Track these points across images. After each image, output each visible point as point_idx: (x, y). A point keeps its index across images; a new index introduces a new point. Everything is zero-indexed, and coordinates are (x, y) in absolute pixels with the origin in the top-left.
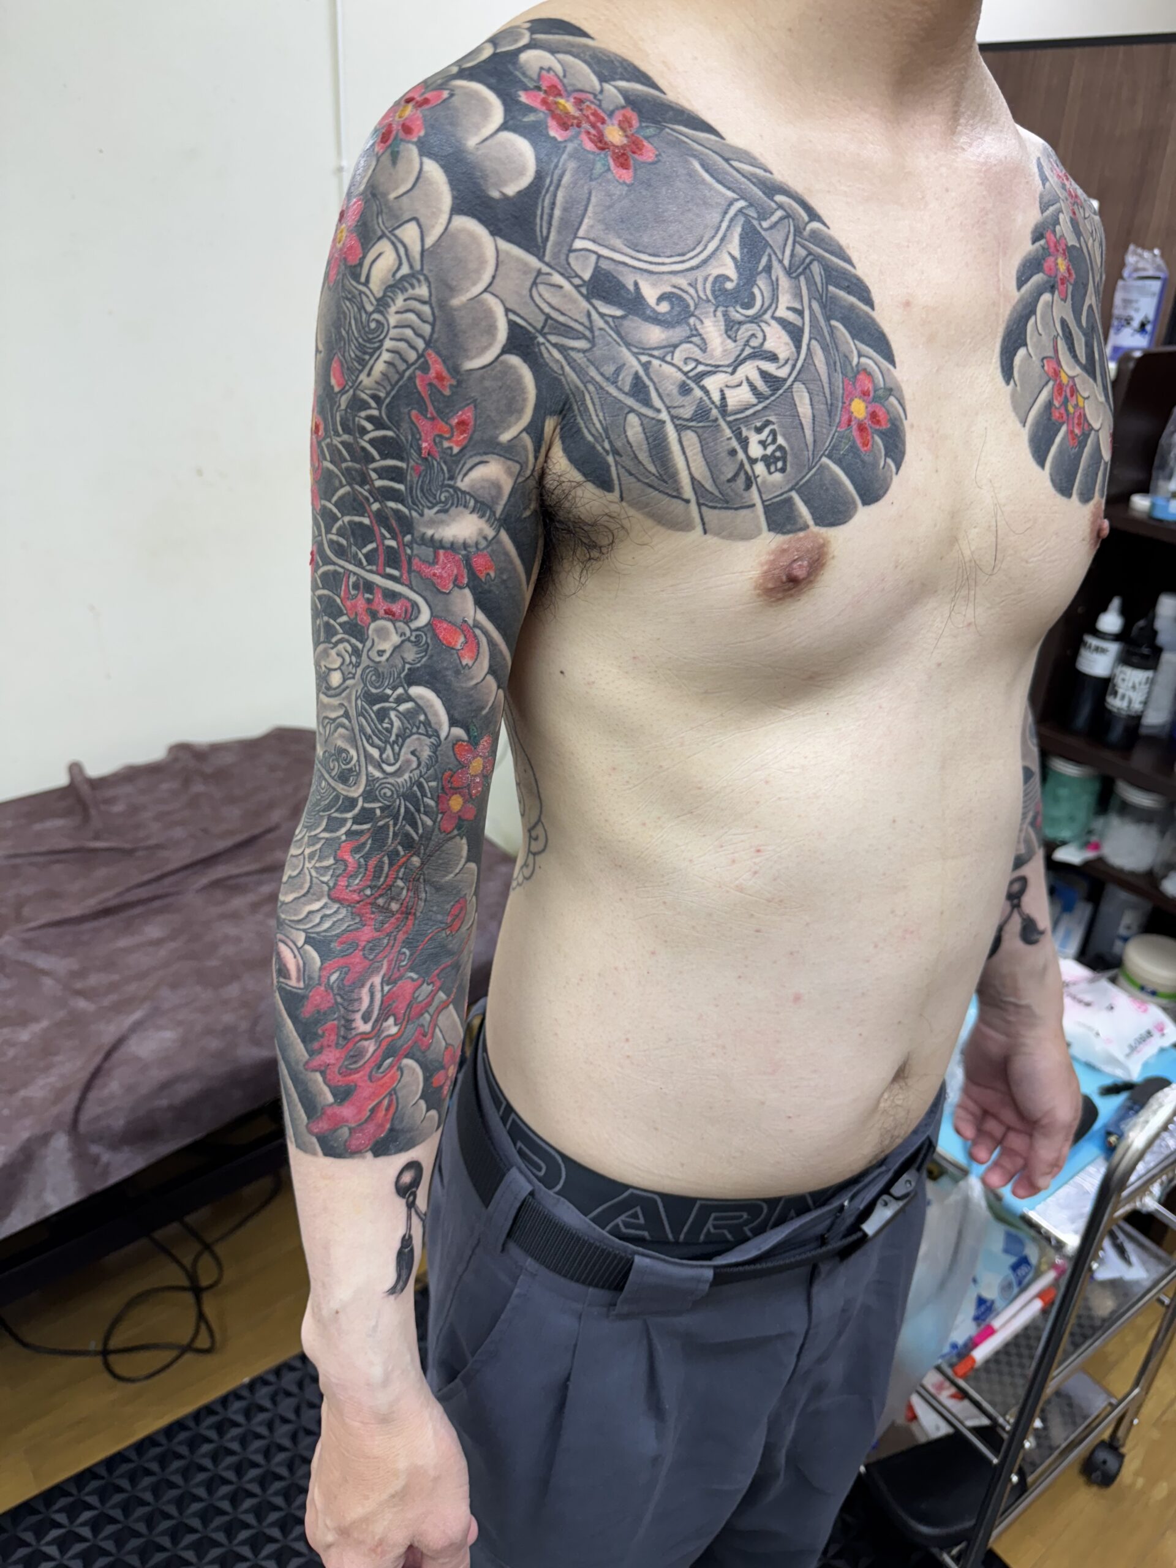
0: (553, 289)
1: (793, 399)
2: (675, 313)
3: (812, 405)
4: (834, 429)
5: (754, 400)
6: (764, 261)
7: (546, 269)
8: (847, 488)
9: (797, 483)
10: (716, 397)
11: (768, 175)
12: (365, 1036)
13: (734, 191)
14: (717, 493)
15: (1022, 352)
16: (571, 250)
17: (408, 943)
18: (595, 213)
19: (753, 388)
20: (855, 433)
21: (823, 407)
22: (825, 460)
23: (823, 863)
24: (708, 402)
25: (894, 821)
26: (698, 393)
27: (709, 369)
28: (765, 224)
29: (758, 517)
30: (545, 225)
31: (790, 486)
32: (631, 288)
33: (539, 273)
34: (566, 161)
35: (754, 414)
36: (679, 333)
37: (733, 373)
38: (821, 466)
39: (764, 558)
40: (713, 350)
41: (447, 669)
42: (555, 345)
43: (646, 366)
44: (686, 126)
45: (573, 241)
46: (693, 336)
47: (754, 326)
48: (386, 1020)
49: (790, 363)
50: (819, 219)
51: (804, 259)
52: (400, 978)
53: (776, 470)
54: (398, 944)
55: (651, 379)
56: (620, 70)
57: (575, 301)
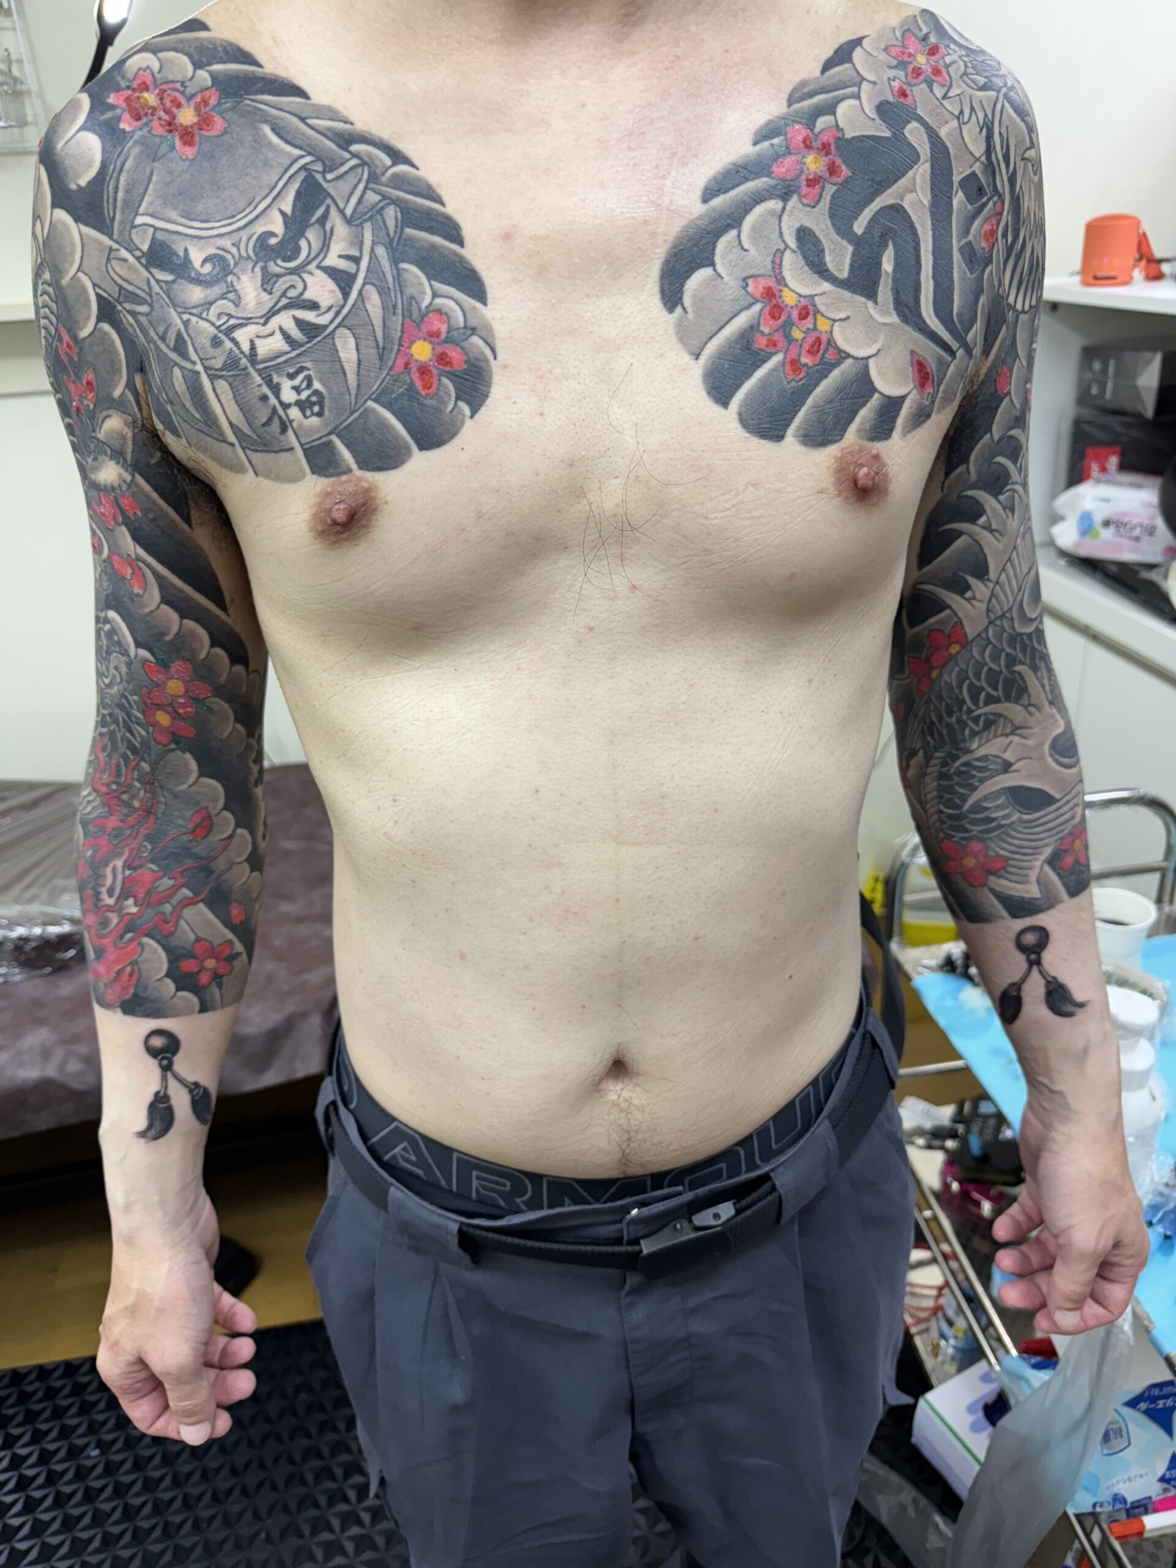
0: (121, 263)
1: (334, 345)
2: (215, 272)
3: (357, 350)
4: (386, 372)
5: (287, 348)
6: (320, 212)
7: (115, 246)
8: (397, 432)
9: (336, 428)
10: (246, 347)
11: (348, 126)
12: (110, 909)
13: (301, 148)
14: (255, 437)
15: (702, 275)
16: (133, 227)
17: (148, 838)
18: (156, 190)
19: (287, 337)
20: (415, 376)
21: (373, 351)
22: (370, 403)
23: (452, 821)
24: (237, 352)
25: (537, 791)
26: (228, 344)
27: (240, 321)
28: (330, 176)
29: (299, 460)
30: (111, 208)
31: (329, 429)
32: (182, 254)
33: (111, 250)
34: (131, 148)
35: (286, 362)
36: (218, 290)
37: (265, 324)
38: (366, 410)
39: (313, 500)
40: (246, 304)
41: (123, 596)
42: (129, 312)
43: (186, 323)
44: (270, 93)
45: (134, 218)
46: (228, 292)
47: (295, 277)
48: (126, 899)
49: (334, 310)
50: (407, 161)
51: (377, 204)
52: (141, 866)
53: (313, 414)
54: (141, 837)
55: (189, 335)
56: (221, 54)
57: (136, 271)
